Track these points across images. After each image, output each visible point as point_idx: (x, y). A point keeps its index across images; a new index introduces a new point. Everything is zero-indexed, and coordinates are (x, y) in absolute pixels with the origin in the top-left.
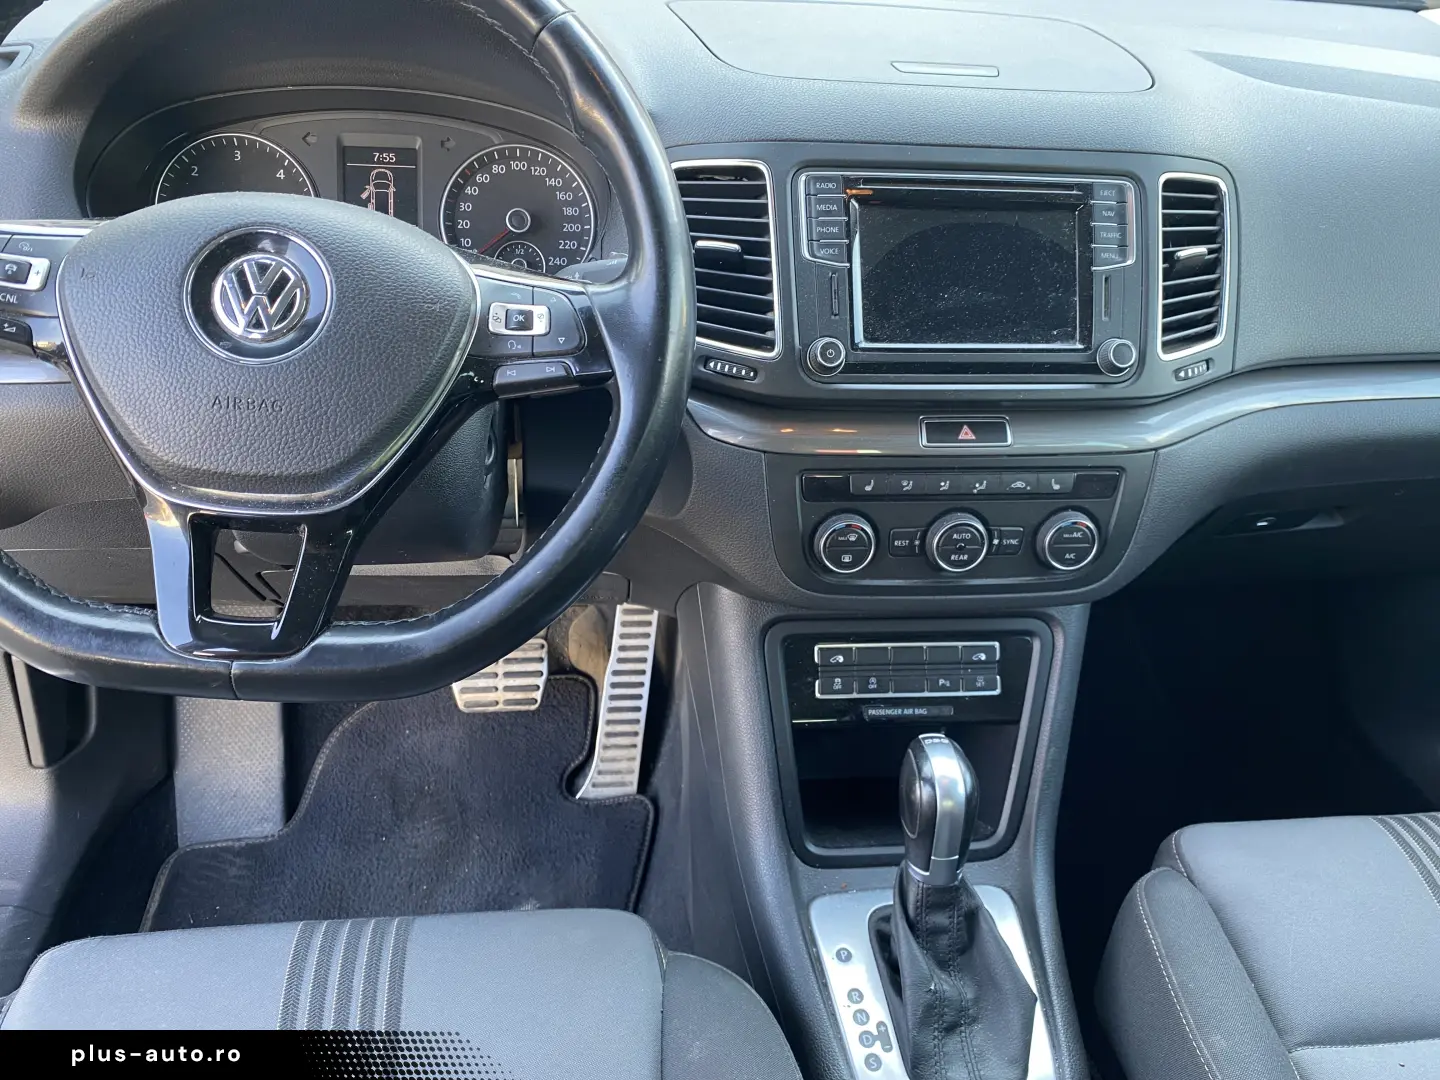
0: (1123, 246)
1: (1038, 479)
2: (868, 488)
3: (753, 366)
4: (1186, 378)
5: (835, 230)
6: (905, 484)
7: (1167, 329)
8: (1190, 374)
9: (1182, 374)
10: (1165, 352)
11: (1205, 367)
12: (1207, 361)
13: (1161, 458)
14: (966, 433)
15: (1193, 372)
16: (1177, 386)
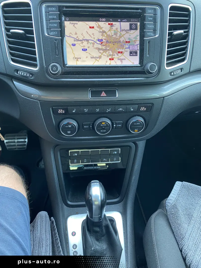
0: (155, 31)
1: (126, 107)
2: (74, 111)
3: (32, 73)
4: (174, 75)
5: (56, 25)
6: (85, 110)
7: (168, 59)
8: (175, 74)
9: (172, 74)
10: (167, 67)
11: (180, 71)
12: (181, 69)
13: (165, 100)
14: (103, 94)
15: (176, 73)
16: (170, 77)
